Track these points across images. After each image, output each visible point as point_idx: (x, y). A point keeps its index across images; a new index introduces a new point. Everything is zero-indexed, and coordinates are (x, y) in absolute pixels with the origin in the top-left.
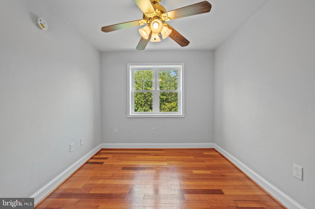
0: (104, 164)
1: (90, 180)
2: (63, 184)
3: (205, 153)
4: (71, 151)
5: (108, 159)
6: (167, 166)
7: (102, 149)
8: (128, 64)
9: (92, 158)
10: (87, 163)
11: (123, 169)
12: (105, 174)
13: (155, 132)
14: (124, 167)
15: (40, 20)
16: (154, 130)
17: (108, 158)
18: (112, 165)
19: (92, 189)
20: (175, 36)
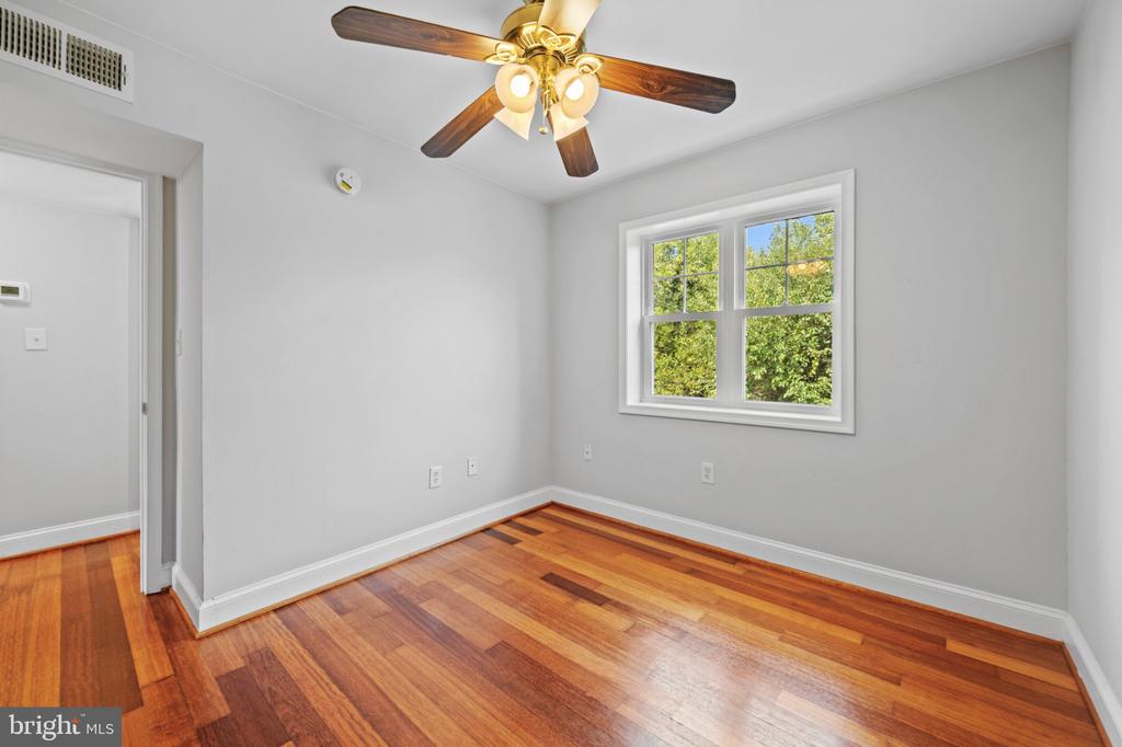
0: (518, 545)
1: (451, 573)
2: (402, 562)
3: (953, 646)
4: (433, 485)
5: (540, 536)
6: (692, 623)
7: (552, 505)
8: (620, 226)
9: (507, 522)
10: (486, 530)
11: (543, 578)
12: (491, 574)
13: (711, 481)
14: (551, 574)
15: (342, 175)
16: (708, 470)
17: (539, 532)
18: (532, 556)
19: (433, 597)
20: (651, 83)
